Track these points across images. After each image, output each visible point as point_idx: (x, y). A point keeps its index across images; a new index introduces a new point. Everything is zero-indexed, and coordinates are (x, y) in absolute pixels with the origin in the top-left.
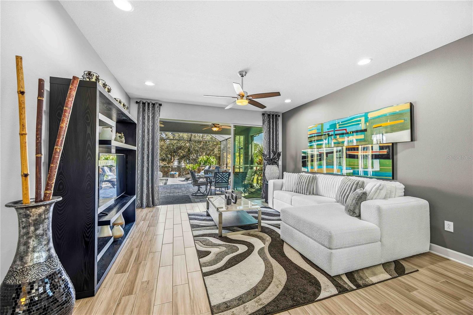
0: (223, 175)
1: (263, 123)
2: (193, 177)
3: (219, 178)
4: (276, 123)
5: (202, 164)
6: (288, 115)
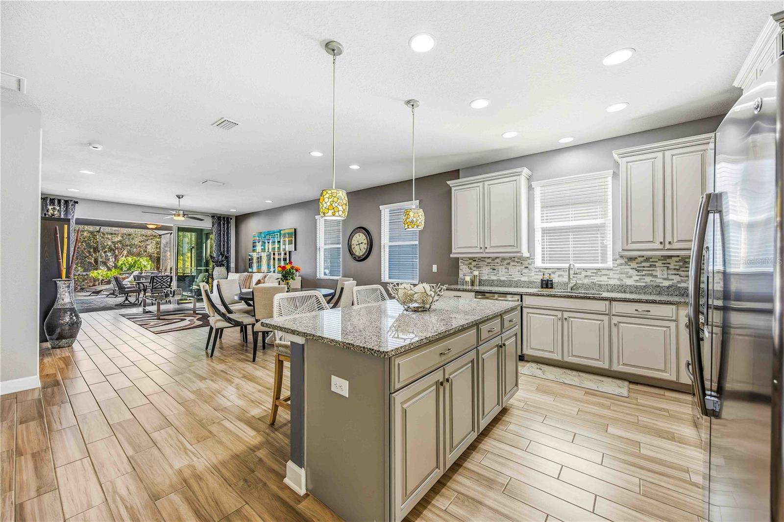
0: (162, 279)
1: (213, 226)
2: (118, 284)
3: (158, 282)
4: (228, 226)
5: (125, 269)
6: (241, 219)
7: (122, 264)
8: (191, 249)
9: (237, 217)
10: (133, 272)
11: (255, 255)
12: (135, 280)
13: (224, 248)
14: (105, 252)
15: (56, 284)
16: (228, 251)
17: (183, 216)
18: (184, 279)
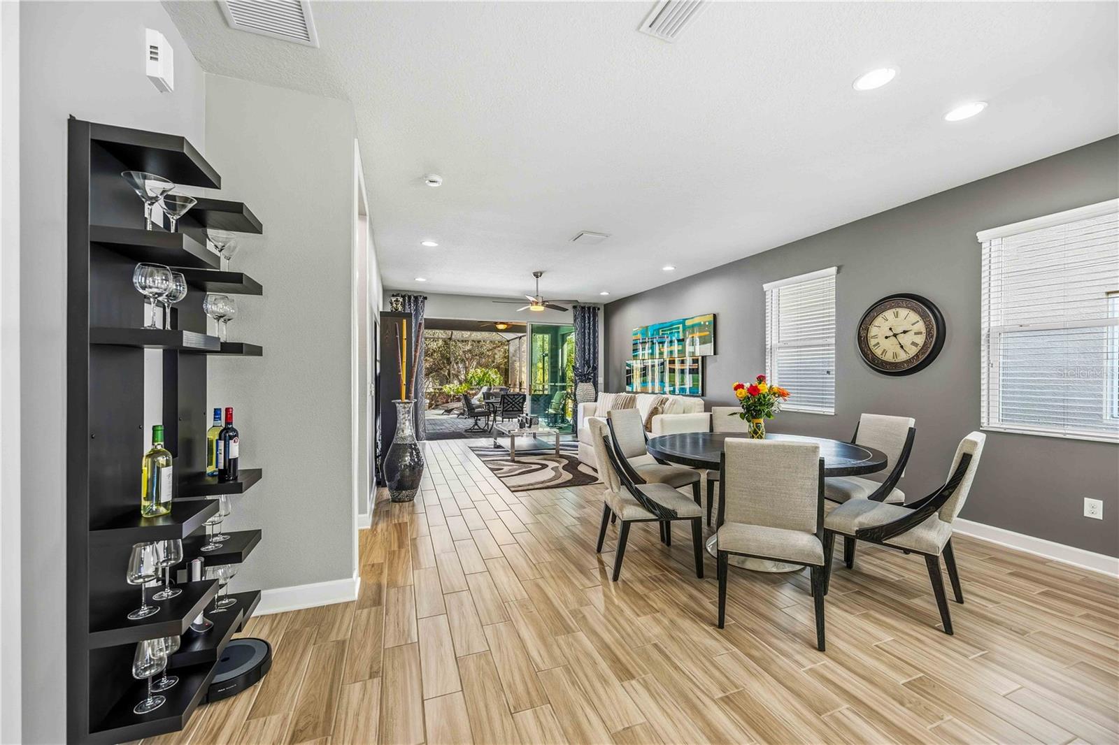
0: (514, 399)
1: (575, 320)
2: (467, 402)
3: (509, 403)
4: (594, 320)
5: (474, 383)
6: (613, 308)
7: (471, 377)
8: (544, 357)
9: (606, 306)
10: (481, 388)
11: (637, 365)
12: (484, 399)
13: (589, 354)
14: (457, 363)
15: (396, 407)
16: (595, 358)
17: (542, 305)
18: (538, 399)
